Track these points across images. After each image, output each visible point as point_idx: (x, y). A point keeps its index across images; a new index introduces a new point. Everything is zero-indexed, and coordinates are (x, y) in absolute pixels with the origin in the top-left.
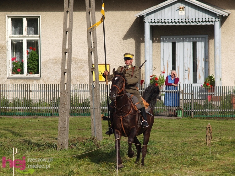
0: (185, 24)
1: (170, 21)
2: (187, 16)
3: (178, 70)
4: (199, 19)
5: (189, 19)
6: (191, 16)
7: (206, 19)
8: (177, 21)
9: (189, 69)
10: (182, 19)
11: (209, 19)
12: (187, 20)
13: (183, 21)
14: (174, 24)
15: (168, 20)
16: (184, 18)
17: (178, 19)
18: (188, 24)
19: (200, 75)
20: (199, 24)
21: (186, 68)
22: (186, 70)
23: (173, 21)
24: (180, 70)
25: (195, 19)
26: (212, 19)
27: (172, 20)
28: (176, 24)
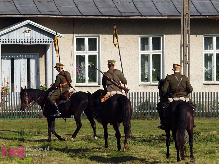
0: (29, 43)
1: (18, 41)
2: (32, 37)
3: (16, 81)
4: (41, 40)
5: (33, 40)
6: (35, 37)
7: (46, 40)
8: (23, 41)
9: (24, 80)
10: (27, 40)
11: (48, 40)
12: (32, 41)
13: (28, 41)
14: (21, 43)
15: (17, 40)
16: (29, 39)
17: (25, 40)
18: (32, 44)
19: (33, 85)
20: (40, 44)
21: (22, 80)
22: (22, 81)
23: (21, 41)
24: (17, 80)
25: (38, 40)
26: (51, 40)
27: (19, 40)
28: (22, 43)
